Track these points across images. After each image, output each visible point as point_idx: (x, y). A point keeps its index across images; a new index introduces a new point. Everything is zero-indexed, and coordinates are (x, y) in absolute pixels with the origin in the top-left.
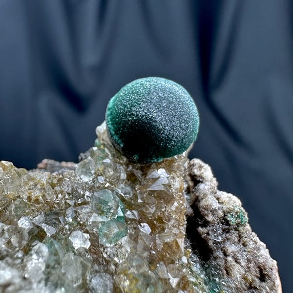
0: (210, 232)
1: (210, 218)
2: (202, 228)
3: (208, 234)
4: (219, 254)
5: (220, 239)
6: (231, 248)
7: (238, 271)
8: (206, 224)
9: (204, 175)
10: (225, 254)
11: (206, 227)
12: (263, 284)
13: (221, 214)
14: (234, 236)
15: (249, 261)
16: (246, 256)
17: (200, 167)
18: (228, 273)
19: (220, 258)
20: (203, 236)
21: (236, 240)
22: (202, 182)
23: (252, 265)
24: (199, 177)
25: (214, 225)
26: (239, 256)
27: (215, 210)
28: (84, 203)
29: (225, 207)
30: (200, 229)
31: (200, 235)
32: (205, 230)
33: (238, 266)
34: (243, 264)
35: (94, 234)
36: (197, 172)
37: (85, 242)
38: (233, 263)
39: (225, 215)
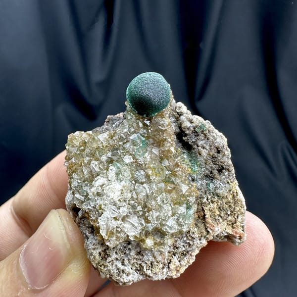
0: (189, 138)
1: (187, 132)
2: (185, 137)
4: (195, 146)
5: (194, 140)
6: (200, 143)
7: (204, 153)
8: (186, 135)
9: (182, 111)
10: (198, 146)
12: (219, 155)
13: (192, 129)
14: (202, 136)
15: (211, 146)
16: (209, 144)
17: (180, 108)
18: (200, 154)
20: (186, 141)
21: (203, 138)
22: (182, 115)
25: (190, 135)
26: (205, 145)
27: (189, 128)
28: (127, 142)
29: (194, 125)
30: (183, 138)
31: (184, 141)
32: (186, 138)
33: (205, 150)
34: (208, 148)
35: (133, 155)
36: (178, 111)
37: (130, 159)
38: (202, 149)
39: (194, 129)
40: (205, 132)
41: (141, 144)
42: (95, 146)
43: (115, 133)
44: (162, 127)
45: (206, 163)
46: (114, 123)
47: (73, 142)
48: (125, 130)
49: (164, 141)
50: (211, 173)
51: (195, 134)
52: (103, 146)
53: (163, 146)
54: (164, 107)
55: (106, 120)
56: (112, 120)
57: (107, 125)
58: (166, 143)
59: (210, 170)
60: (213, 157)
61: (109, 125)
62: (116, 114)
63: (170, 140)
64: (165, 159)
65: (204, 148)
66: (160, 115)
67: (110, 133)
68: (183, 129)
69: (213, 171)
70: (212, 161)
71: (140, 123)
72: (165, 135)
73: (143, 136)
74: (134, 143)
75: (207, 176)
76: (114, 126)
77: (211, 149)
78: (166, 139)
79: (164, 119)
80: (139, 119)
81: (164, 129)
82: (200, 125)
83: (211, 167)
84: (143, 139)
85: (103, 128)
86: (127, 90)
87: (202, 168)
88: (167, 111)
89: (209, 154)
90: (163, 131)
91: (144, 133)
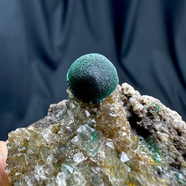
0: (144, 123)
1: (141, 116)
3: (143, 124)
4: (153, 131)
5: (150, 124)
6: (158, 126)
7: (164, 137)
9: (131, 93)
10: (155, 130)
11: (141, 120)
12: (181, 137)
13: (146, 111)
14: (157, 119)
15: (169, 128)
16: (167, 126)
17: (127, 89)
18: (160, 140)
19: (153, 133)
20: (141, 126)
21: (159, 120)
22: (131, 97)
23: (171, 130)
24: (128, 94)
25: (144, 118)
26: (163, 128)
27: (143, 110)
28: (75, 135)
29: (147, 106)
30: (138, 123)
31: (139, 126)
32: (141, 123)
33: (164, 134)
34: (167, 131)
35: (85, 151)
36: (126, 93)
37: (81, 157)
38: (161, 134)
39: (148, 110)
40: (160, 113)
41: (92, 137)
42: (38, 144)
43: (60, 126)
44: (113, 114)
45: (168, 150)
46: (57, 113)
47: (13, 141)
48: (71, 122)
49: (117, 130)
50: (176, 160)
51: (150, 117)
52: (47, 144)
53: (117, 137)
54: (113, 90)
55: (50, 110)
56: (55, 109)
57: (51, 115)
58: (120, 132)
59: (175, 156)
60: (175, 141)
61: (53, 115)
62: (58, 102)
63: (124, 128)
64: (123, 152)
65: (162, 131)
66: (108, 100)
67: (54, 127)
68: (135, 112)
69: (178, 158)
70: (175, 146)
71: (86, 111)
72: (117, 123)
73: (93, 127)
74: (83, 137)
75: (172, 165)
76: (57, 116)
77: (170, 132)
78: (119, 128)
79: (113, 104)
80: (84, 107)
81: (115, 115)
82: (154, 105)
83: (175, 154)
84: (93, 130)
85: (46, 119)
86: (67, 76)
87: (165, 156)
88: (116, 95)
89: (170, 138)
90: (114, 119)
91: (93, 123)
